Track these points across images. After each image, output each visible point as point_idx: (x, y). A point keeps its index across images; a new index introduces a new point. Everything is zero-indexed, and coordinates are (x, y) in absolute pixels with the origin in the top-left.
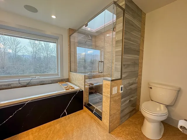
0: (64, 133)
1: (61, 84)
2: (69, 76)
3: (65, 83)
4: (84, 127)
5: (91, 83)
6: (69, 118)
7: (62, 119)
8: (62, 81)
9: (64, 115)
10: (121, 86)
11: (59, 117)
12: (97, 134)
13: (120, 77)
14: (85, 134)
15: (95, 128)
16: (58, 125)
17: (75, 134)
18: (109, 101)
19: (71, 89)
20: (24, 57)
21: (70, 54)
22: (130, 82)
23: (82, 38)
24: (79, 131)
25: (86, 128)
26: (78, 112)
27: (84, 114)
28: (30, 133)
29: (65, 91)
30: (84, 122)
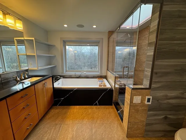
0: (92, 117)
1: (98, 80)
2: (107, 74)
3: (101, 80)
4: (106, 120)
5: (124, 84)
6: (99, 108)
7: (94, 107)
8: (101, 77)
9: (96, 105)
10: (147, 97)
11: (92, 105)
12: (114, 132)
13: (148, 87)
14: (105, 126)
15: (115, 126)
16: (90, 110)
17: (98, 122)
18: (129, 108)
19: (103, 86)
20: (86, 53)
21: (108, 54)
22: (169, 95)
23: (121, 38)
24: (102, 121)
25: (108, 122)
26: (107, 106)
27: (112, 110)
28: (75, 108)
29: (98, 87)
30: (108, 116)
